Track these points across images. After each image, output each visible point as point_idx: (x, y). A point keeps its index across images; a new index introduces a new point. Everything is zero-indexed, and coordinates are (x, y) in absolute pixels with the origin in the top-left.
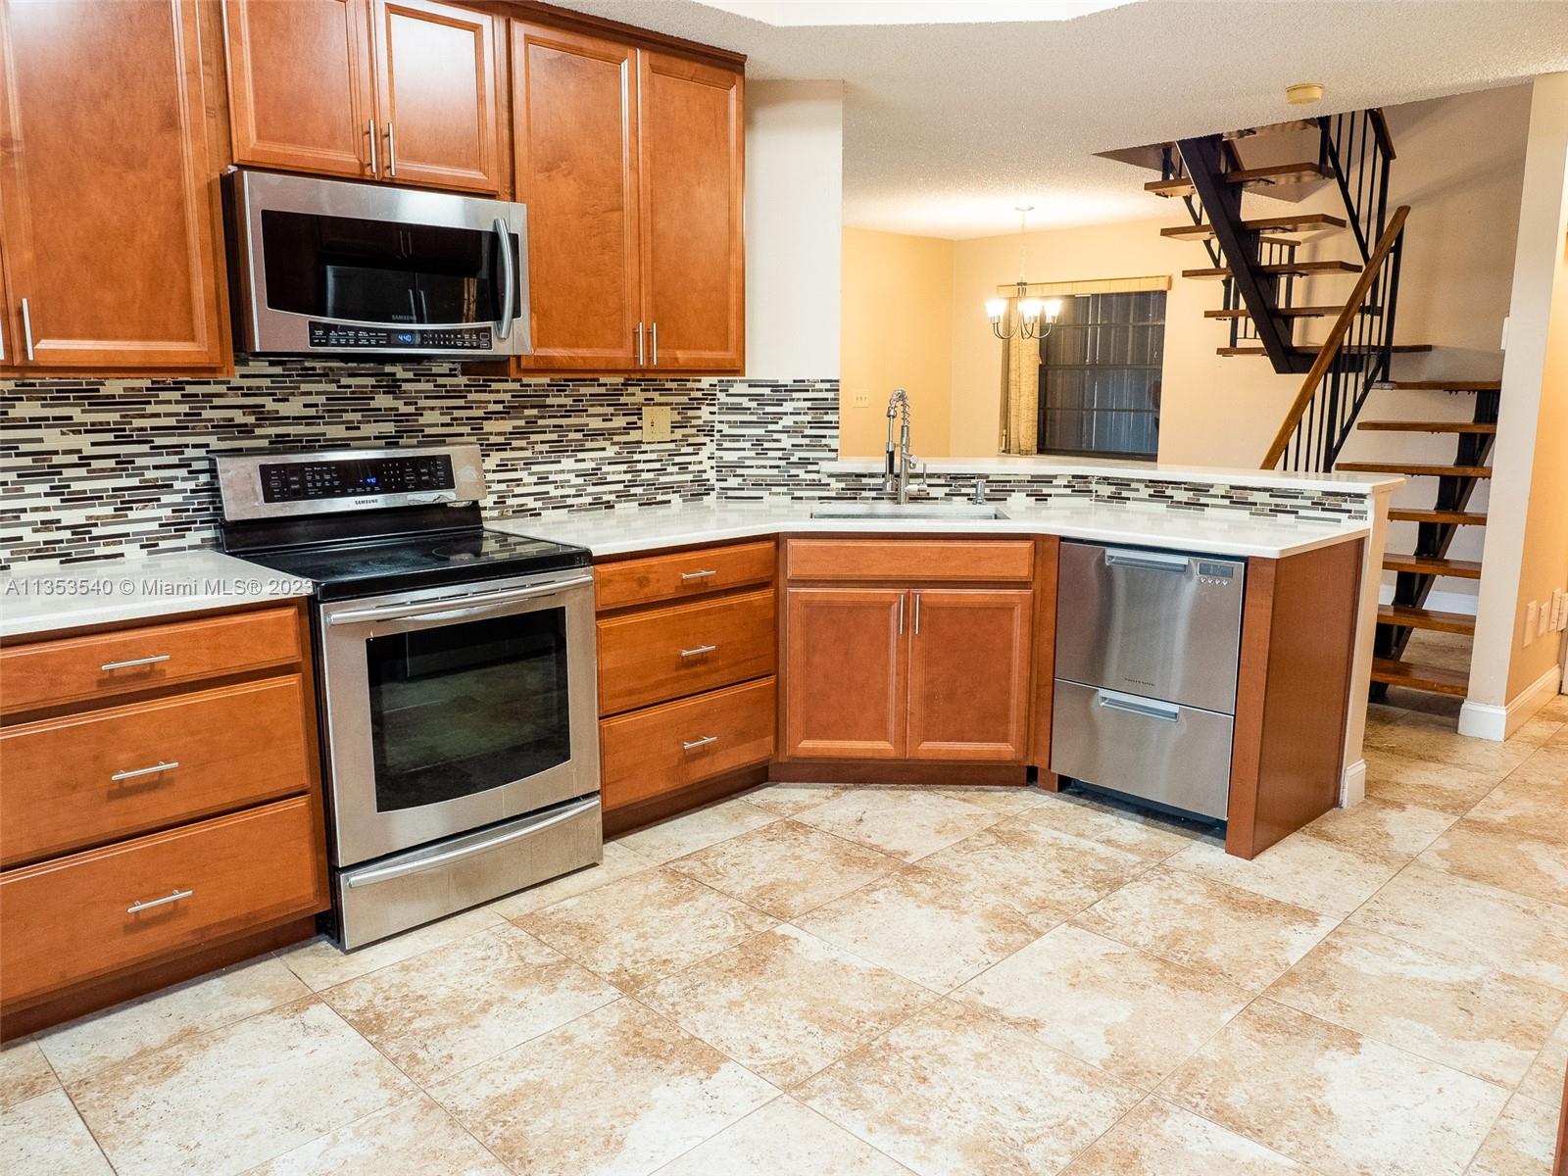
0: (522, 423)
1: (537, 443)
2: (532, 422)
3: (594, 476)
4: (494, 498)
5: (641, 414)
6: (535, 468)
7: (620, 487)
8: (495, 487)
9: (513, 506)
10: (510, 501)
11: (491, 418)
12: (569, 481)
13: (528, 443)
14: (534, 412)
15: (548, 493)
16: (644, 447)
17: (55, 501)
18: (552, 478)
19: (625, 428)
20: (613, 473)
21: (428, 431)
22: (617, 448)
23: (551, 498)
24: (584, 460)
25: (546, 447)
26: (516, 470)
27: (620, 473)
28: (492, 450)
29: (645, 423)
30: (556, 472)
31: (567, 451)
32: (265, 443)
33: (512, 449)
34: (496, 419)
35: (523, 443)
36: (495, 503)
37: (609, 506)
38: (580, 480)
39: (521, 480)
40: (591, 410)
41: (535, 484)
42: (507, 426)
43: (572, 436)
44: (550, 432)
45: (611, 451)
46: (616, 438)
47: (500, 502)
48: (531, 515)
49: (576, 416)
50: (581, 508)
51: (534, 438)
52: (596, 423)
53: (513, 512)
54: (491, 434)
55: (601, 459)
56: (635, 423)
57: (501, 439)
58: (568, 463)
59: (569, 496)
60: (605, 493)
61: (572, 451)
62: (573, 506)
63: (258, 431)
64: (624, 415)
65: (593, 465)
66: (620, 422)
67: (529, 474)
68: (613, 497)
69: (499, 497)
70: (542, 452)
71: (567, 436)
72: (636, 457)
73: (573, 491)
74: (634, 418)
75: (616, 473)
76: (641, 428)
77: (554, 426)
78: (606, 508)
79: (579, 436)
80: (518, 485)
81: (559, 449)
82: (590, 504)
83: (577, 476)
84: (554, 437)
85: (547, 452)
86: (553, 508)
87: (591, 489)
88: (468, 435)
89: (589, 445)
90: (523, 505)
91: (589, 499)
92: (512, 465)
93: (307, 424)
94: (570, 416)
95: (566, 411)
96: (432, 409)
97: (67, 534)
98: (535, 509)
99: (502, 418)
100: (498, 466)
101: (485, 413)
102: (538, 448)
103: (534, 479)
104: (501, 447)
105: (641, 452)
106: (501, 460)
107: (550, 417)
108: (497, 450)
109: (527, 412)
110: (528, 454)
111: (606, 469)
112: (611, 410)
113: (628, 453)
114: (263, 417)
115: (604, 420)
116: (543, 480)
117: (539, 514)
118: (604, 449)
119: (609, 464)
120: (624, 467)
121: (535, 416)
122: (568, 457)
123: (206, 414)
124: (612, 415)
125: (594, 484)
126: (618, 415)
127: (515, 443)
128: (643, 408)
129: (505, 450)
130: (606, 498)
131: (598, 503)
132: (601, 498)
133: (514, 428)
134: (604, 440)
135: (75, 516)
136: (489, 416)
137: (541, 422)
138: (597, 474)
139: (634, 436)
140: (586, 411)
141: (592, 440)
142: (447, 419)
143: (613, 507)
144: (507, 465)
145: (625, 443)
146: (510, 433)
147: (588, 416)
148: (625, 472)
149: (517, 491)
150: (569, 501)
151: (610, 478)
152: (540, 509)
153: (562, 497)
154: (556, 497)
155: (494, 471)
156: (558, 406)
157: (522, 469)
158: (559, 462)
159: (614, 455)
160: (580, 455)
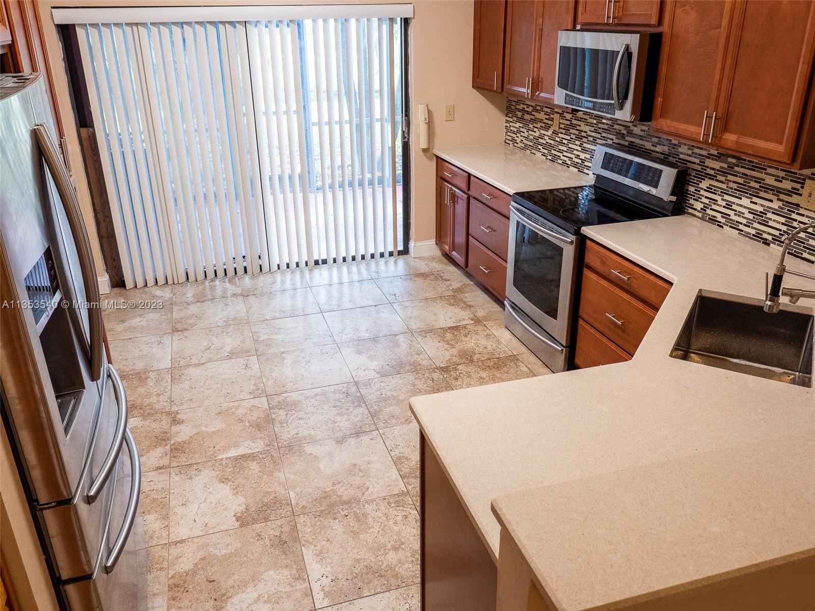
0: (725, 166)
1: (730, 181)
2: (731, 167)
3: (761, 217)
4: (702, 206)
5: (804, 184)
6: (726, 197)
7: (777, 233)
8: (704, 200)
9: (709, 215)
10: (709, 211)
11: (709, 158)
12: (744, 214)
13: (726, 180)
14: (734, 161)
15: (729, 215)
16: (802, 211)
17: (579, 149)
18: (734, 207)
19: (789, 191)
20: (774, 221)
21: (682, 156)
22: (780, 204)
23: (731, 220)
24: (756, 203)
25: (735, 186)
26: (716, 194)
27: (779, 223)
28: (706, 177)
29: (805, 192)
30: (738, 205)
31: (747, 193)
32: (627, 144)
33: (717, 181)
34: (713, 159)
35: (723, 179)
36: (701, 209)
37: (766, 243)
38: (751, 216)
39: (717, 201)
40: (769, 170)
41: (724, 207)
42: (717, 165)
43: (753, 184)
44: (740, 177)
45: (776, 205)
46: (782, 196)
47: (704, 209)
48: (718, 225)
49: (758, 171)
50: (747, 235)
51: (730, 177)
52: (770, 181)
53: (709, 218)
54: (708, 167)
55: (768, 207)
56: (798, 190)
57: (712, 172)
58: (745, 202)
59: (741, 223)
60: (765, 232)
61: (750, 194)
62: (742, 231)
63: (627, 138)
64: (792, 181)
65: (761, 209)
66: (787, 185)
67: (722, 200)
68: (770, 238)
69: (704, 206)
70: (732, 188)
71: (749, 183)
72: (794, 216)
73: (744, 221)
74: (798, 186)
75: (776, 221)
76: (801, 195)
77: (743, 174)
78: (763, 243)
79: (757, 185)
80: (715, 204)
81: (743, 190)
82: (753, 235)
83: (749, 212)
84: (741, 181)
85: (735, 189)
86: (731, 227)
87: (756, 225)
88: (698, 164)
89: (762, 194)
90: (715, 217)
91: (753, 232)
92: (714, 190)
93: (641, 139)
94: (754, 170)
95: (753, 166)
96: (685, 144)
97: (580, 161)
98: (721, 222)
99: (716, 160)
100: (707, 187)
101: (708, 154)
102: (731, 185)
103: (724, 204)
104: (712, 177)
105: (798, 214)
106: (710, 185)
107: (742, 167)
108: (709, 178)
109: (730, 160)
110: (724, 186)
111: (770, 215)
112: (783, 174)
113: (788, 210)
114: (630, 133)
115: (776, 180)
116: (729, 206)
117: (722, 227)
118: (771, 201)
119: (773, 213)
120: (783, 220)
121: (734, 164)
122: (747, 197)
123: (616, 126)
124: (783, 178)
125: (759, 223)
126: (787, 179)
127: (719, 178)
128: (807, 181)
129: (713, 179)
130: (765, 236)
131: (758, 237)
132: (761, 235)
133: (721, 167)
134: (773, 194)
135: (582, 156)
136: (710, 156)
137: (736, 169)
138: (762, 217)
139: (795, 199)
140: (766, 169)
141: (765, 192)
142: (690, 152)
143: (768, 245)
144: (711, 189)
145: (787, 202)
146: (718, 170)
147: (766, 174)
148: (783, 224)
149: (714, 207)
150: (741, 227)
151: (771, 223)
152: (723, 223)
153: (737, 222)
154: (734, 221)
155: (705, 190)
156: (749, 161)
157: (719, 195)
158: (741, 199)
159: (777, 208)
160: (755, 199)
